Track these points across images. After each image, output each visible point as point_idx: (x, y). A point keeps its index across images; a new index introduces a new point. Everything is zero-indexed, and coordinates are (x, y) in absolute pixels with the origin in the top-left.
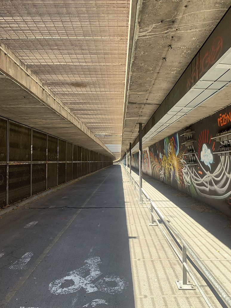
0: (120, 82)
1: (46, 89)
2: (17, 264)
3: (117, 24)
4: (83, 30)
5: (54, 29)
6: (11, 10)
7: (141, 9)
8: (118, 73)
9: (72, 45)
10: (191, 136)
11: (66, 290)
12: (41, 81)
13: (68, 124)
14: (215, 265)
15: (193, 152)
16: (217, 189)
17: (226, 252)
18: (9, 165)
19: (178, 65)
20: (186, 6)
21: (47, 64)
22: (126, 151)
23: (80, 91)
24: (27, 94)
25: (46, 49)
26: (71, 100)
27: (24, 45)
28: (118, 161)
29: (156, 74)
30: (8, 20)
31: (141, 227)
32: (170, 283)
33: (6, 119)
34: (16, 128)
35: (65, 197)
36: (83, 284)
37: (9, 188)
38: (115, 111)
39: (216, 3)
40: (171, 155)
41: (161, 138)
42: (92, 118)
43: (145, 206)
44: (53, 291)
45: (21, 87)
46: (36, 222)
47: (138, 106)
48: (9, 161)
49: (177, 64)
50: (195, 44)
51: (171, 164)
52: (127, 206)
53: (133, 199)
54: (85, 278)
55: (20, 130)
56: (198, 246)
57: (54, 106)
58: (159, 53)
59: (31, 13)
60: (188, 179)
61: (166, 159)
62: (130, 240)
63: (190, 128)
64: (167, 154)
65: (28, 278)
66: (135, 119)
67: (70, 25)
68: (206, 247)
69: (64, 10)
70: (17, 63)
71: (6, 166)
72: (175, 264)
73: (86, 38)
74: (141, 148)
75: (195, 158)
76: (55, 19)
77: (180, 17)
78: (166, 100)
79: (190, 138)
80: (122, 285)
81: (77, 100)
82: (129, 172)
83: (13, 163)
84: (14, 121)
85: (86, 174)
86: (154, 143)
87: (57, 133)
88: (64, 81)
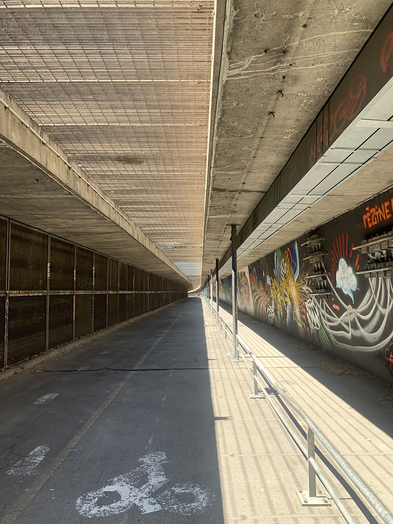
0: (198, 154)
1: (74, 166)
2: (21, 465)
3: (192, 58)
4: (137, 67)
5: (88, 65)
6: (16, 35)
7: (231, 31)
8: (194, 140)
9: (118, 93)
10: (320, 245)
11: (105, 510)
12: (66, 154)
13: (112, 226)
14: (364, 464)
15: (322, 273)
16: (365, 335)
17: (383, 441)
18: (9, 297)
19: (294, 125)
20: (305, 26)
21: (76, 126)
22: (209, 274)
23: (131, 171)
24: (41, 176)
25: (73, 99)
26: (116, 185)
27: (38, 93)
28: (196, 291)
29: (257, 140)
30: (12, 52)
31: (237, 400)
32: (286, 495)
33: (6, 219)
34: (23, 233)
35: (104, 353)
36: (136, 499)
37: (9, 337)
38: (191, 205)
39: (354, 20)
40: (285, 278)
41: (269, 250)
42: (151, 217)
43: (242, 366)
44: (84, 511)
45: (31, 163)
46: (55, 395)
47: (229, 195)
48: (10, 290)
49: (292, 122)
50: (322, 89)
51: (286, 294)
52: (212, 366)
53: (222, 354)
54: (139, 488)
55: (30, 237)
56: (334, 432)
57: (87, 196)
58: (263, 104)
59: (50, 40)
60: (316, 319)
61: (277, 285)
62: (218, 422)
63: (317, 232)
64: (280, 277)
65: (40, 490)
66: (225, 218)
67: (114, 58)
68: (348, 433)
69: (105, 35)
70: (26, 123)
71: (4, 299)
72: (295, 463)
73: (140, 81)
74: (234, 267)
75: (327, 282)
76: (90, 49)
77: (295, 44)
78: (276, 185)
79: (317, 249)
80: (204, 499)
81: (126, 185)
82: (216, 309)
83: (17, 293)
84: (20, 222)
85: (142, 313)
86: (257, 259)
87: (92, 243)
88: (104, 153)
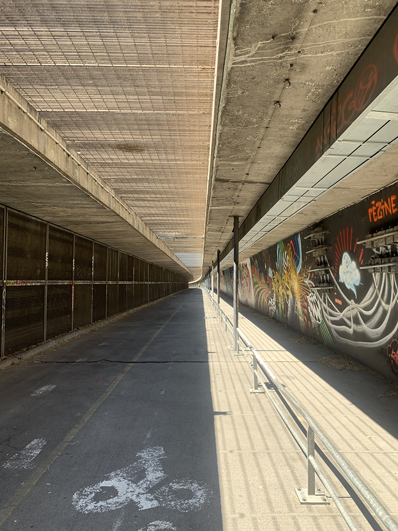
0: (201, 143)
1: (74, 154)
2: (17, 459)
3: (196, 43)
4: (138, 52)
5: (88, 48)
6: (13, 15)
7: (238, 15)
8: (197, 128)
9: (119, 78)
10: (323, 239)
11: (102, 506)
12: (65, 141)
13: (111, 215)
14: (364, 462)
15: (325, 267)
16: (367, 330)
17: (383, 439)
18: (6, 287)
19: (301, 115)
20: (315, 11)
21: (75, 112)
22: (211, 265)
23: (132, 159)
24: (39, 163)
25: (72, 84)
26: (116, 174)
27: (36, 77)
28: (197, 282)
29: (262, 130)
30: (8, 33)
31: (236, 395)
32: (284, 492)
33: (3, 207)
34: (21, 221)
35: (103, 344)
36: (133, 495)
37: (6, 328)
38: (192, 196)
39: (367, 6)
40: (288, 271)
41: (272, 242)
42: (152, 207)
43: (244, 359)
44: (80, 506)
45: (29, 150)
46: (53, 387)
47: (232, 186)
48: (7, 280)
49: (299, 112)
50: (330, 78)
51: (288, 287)
52: (212, 359)
53: (222, 347)
54: (136, 483)
55: (28, 225)
56: (334, 428)
57: (87, 185)
58: (269, 92)
59: (47, 21)
60: (318, 313)
61: (279, 278)
62: (217, 417)
63: (321, 225)
64: (282, 270)
65: (37, 484)
66: (227, 209)
67: (115, 42)
68: (348, 430)
69: (106, 17)
70: (23, 108)
71: (1, 288)
72: (294, 460)
73: (142, 66)
74: (236, 260)
75: (330, 276)
76: (90, 32)
77: (304, 30)
78: (281, 177)
79: (320, 242)
80: (202, 496)
81: (126, 174)
82: (217, 301)
83: (14, 283)
84: (17, 210)
85: (142, 304)
86: (259, 251)
87: (92, 232)
88: (104, 140)
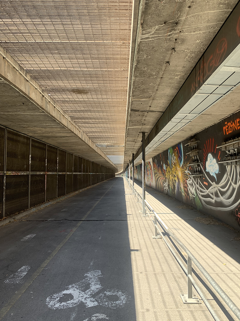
0: (122, 88)
1: (46, 95)
2: (13, 277)
3: (119, 27)
4: (85, 33)
5: (55, 32)
6: (10, 12)
7: (144, 10)
8: (120, 79)
9: (73, 49)
10: (196, 145)
11: (64, 305)
12: (41, 87)
13: (69, 132)
14: (222, 279)
15: (197, 162)
16: (223, 200)
17: (233, 265)
18: (6, 175)
19: (182, 70)
20: (189, 7)
21: (47, 70)
22: (128, 163)
23: (81, 98)
24: (26, 101)
25: (45, 53)
26: (72, 107)
27: (24, 49)
28: (120, 173)
29: (159, 79)
30: (7, 23)
31: (144, 239)
32: (173, 297)
33: (4, 127)
34: (14, 137)
35: (64, 210)
36: (83, 298)
37: (6, 200)
38: (117, 120)
39: (220, 4)
40: (175, 165)
41: (165, 148)
42: (93, 127)
43: (149, 218)
44: (51, 305)
45: (19, 93)
46: (34, 235)
47: (141, 114)
48: (7, 171)
49: (181, 68)
50: (199, 47)
51: (175, 175)
52: (129, 218)
53: (135, 211)
54: (85, 292)
55: (19, 138)
56: (203, 259)
57: (54, 114)
58: (163, 56)
59: (31, 15)
60: (193, 191)
61: (170, 170)
62: (132, 253)
63: (195, 137)
64: (172, 165)
65: (25, 292)
66: (138, 128)
67: (71, 27)
68: (212, 260)
69: (65, 12)
70: (16, 68)
71: (3, 176)
72: (179, 278)
73: (87, 42)
74: (144, 159)
75: (201, 168)
76: (56, 22)
77: (183, 18)
78: (170, 108)
79: (194, 148)
80: (124, 299)
81: (77, 107)
82: (132, 184)
83: (11, 173)
85: (87, 186)
86: (158, 153)
87: (57, 143)
88: (64, 87)
